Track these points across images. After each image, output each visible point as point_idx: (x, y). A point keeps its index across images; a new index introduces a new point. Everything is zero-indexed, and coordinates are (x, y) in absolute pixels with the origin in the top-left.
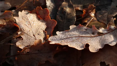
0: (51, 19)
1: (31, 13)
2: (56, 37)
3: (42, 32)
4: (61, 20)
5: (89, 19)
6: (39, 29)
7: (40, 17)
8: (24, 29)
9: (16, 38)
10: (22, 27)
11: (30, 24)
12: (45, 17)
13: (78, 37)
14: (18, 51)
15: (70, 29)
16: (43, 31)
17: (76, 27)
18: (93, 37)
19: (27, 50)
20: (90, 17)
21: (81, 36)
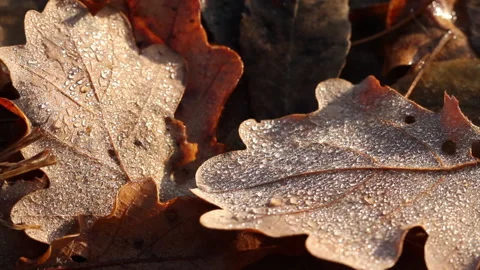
0: (211, 39)
1: (93, 14)
2: (236, 162)
3: (160, 129)
4: (268, 47)
5: (424, 40)
6: (140, 110)
7: (150, 26)
8: (58, 125)
9: (13, 180)
10: (43, 115)
11: (92, 87)
12: (176, 30)
13: (364, 171)
14: (23, 259)
15: (316, 107)
16: (161, 121)
17: (353, 94)
18: (448, 172)
19: (72, 245)
20: (427, 25)
21: (380, 169)
